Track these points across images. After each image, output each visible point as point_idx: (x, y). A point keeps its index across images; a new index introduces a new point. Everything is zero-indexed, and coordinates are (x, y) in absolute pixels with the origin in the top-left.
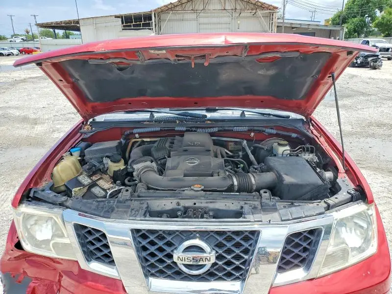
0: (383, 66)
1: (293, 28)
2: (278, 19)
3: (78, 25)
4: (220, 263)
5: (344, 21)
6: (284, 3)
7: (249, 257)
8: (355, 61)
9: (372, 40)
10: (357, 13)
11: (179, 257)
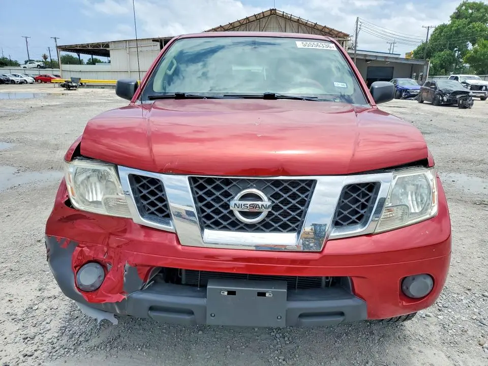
0: (473, 106)
1: (367, 61)
2: (349, 49)
3: (108, 49)
4: (276, 214)
5: (429, 55)
6: (357, 29)
7: (305, 208)
8: (441, 98)
9: (461, 77)
10: (444, 45)
11: (235, 204)
